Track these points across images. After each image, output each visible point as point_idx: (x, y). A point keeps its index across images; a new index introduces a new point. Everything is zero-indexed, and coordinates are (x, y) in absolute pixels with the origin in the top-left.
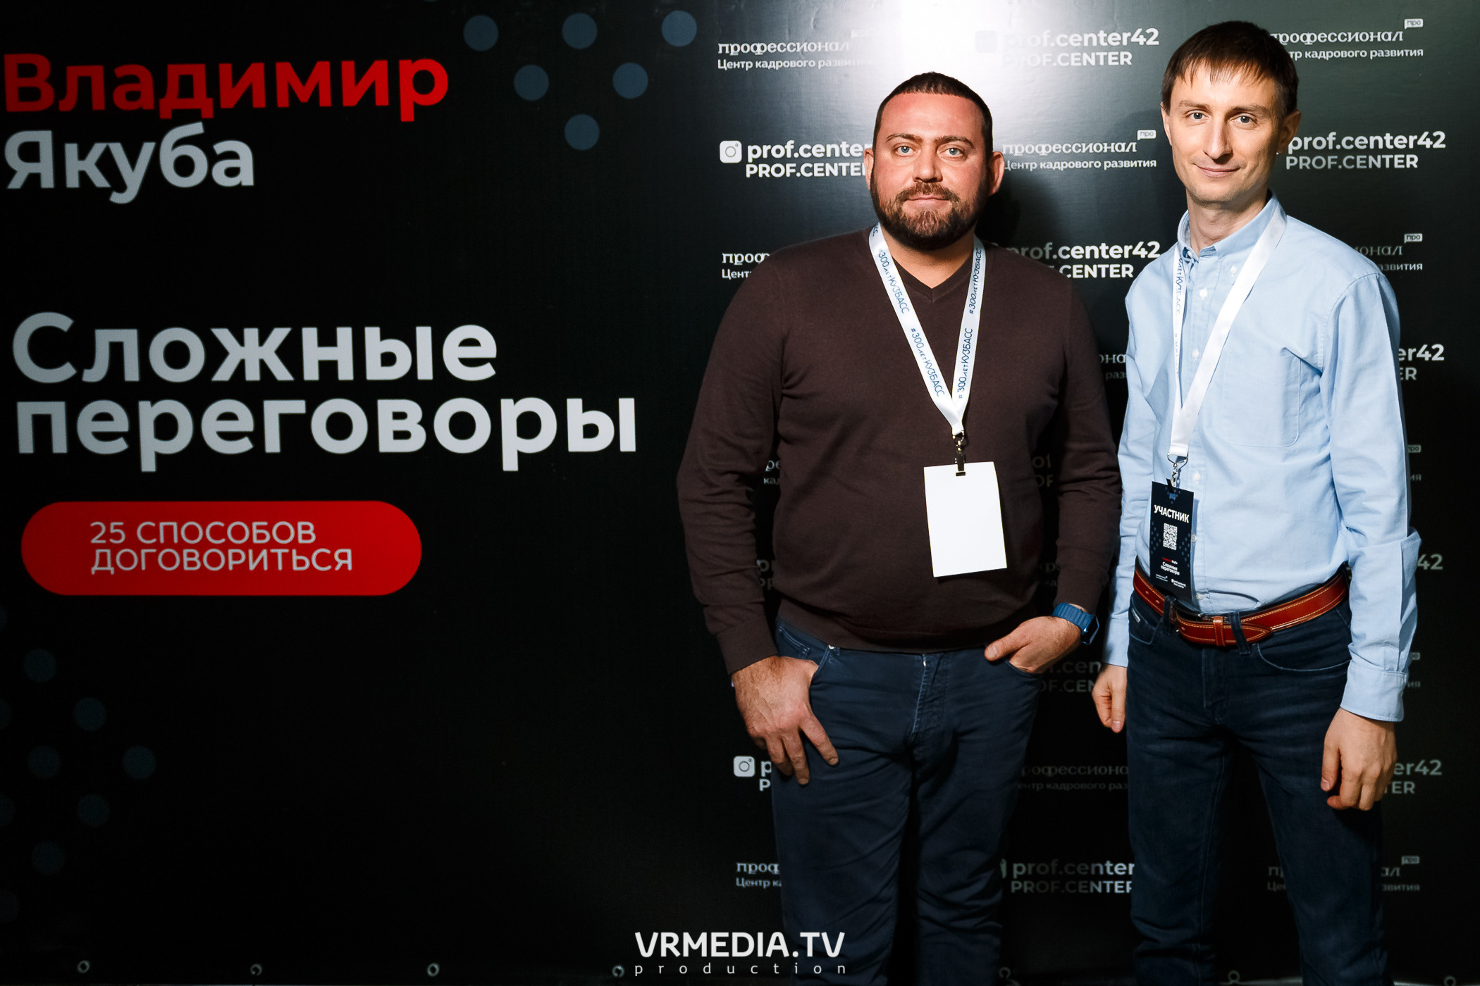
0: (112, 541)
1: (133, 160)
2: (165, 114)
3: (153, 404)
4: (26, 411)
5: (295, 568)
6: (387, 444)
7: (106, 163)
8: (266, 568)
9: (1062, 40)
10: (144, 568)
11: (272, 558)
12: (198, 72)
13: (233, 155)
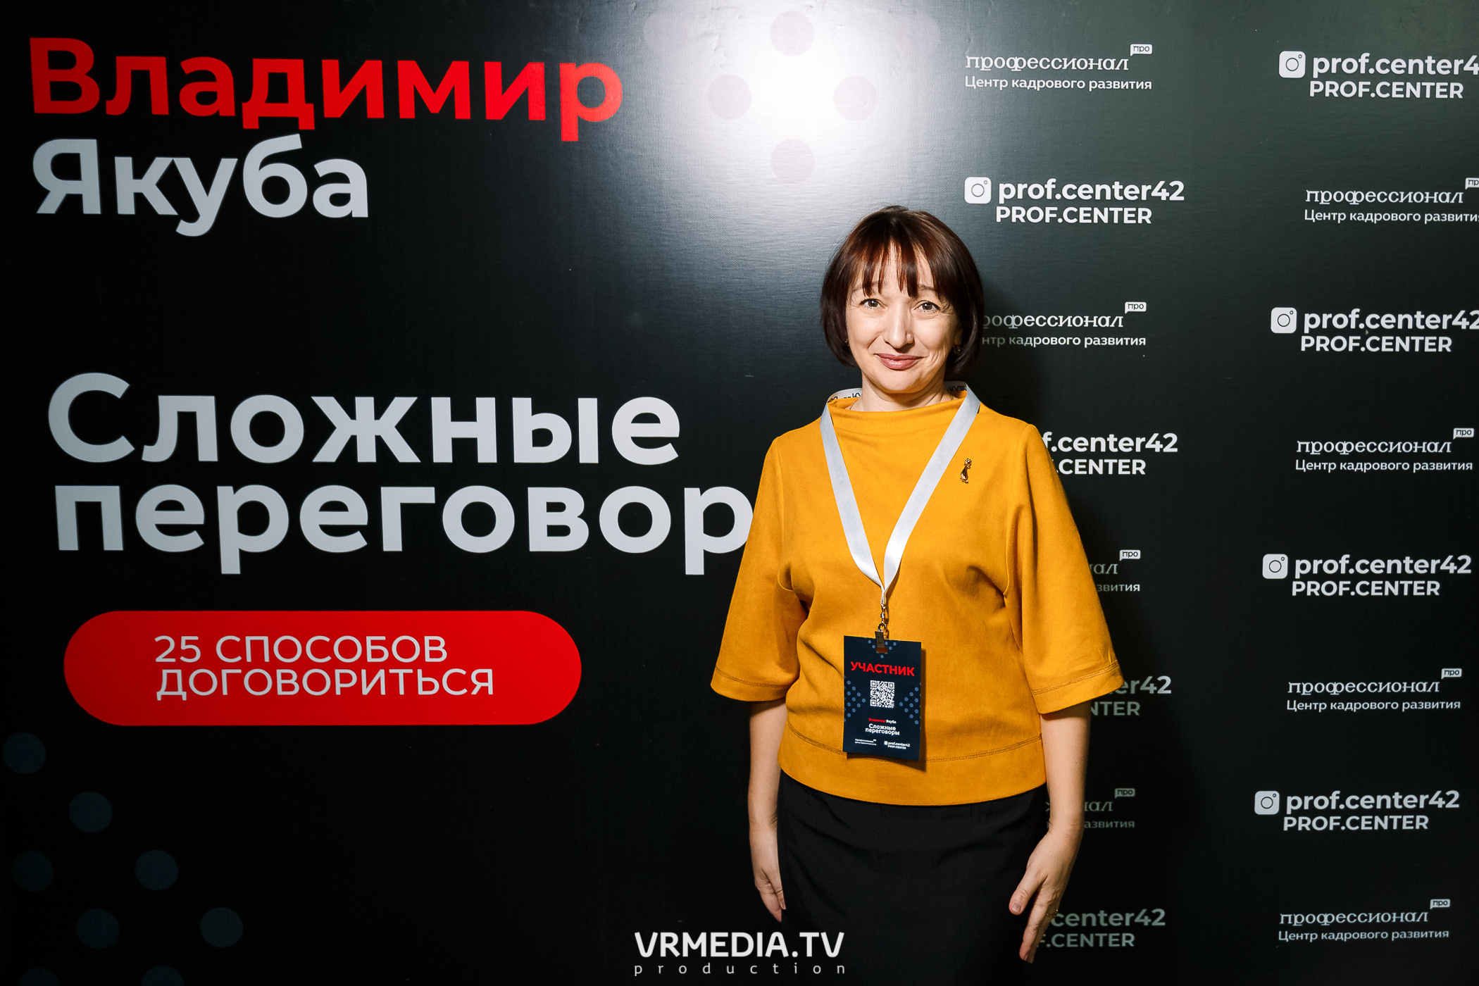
0: (183, 659)
1: (207, 183)
2: (250, 122)
3: (235, 491)
4: (68, 498)
5: (421, 692)
6: (539, 542)
7: (172, 184)
8: (383, 692)
9: (1384, 66)
10: (225, 692)
11: (392, 681)
12: (294, 69)
13: (341, 178)
